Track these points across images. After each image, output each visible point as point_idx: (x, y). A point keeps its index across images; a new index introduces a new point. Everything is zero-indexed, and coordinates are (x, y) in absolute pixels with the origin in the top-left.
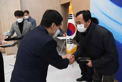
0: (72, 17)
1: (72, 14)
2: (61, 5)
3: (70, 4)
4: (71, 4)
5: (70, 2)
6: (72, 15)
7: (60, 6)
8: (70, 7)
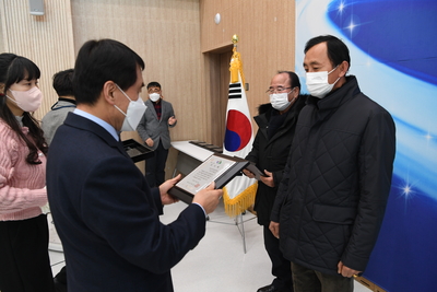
0: (240, 91)
1: (240, 82)
2: (205, 54)
3: (232, 53)
4: (235, 53)
5: (232, 46)
6: (239, 85)
7: (202, 56)
8: (234, 61)
